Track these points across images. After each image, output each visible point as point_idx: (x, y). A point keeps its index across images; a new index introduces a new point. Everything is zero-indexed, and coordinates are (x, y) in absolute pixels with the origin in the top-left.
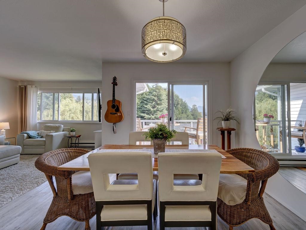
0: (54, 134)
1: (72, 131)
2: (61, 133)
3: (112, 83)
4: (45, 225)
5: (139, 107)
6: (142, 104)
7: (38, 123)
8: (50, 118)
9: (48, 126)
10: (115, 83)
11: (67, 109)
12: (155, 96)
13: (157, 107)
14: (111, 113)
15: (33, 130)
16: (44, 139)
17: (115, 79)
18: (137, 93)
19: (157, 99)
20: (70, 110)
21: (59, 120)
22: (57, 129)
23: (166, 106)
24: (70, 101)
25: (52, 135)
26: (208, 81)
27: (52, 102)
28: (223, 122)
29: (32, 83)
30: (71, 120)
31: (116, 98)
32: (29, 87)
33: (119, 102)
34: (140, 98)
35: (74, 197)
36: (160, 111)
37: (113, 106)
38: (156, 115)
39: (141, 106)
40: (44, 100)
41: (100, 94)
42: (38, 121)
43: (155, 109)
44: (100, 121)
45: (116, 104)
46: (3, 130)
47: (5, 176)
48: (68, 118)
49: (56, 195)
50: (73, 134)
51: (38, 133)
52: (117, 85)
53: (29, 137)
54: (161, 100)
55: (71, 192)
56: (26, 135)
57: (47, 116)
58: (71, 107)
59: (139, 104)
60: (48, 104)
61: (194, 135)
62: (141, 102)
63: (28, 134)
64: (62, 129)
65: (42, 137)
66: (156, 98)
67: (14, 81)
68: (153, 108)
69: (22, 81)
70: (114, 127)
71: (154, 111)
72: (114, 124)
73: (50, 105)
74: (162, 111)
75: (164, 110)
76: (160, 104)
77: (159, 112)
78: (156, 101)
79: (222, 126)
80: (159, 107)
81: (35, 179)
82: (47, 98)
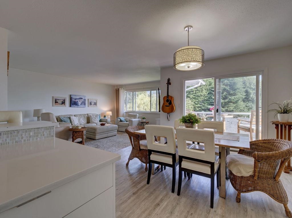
0: (133, 120)
1: (143, 119)
2: (137, 119)
3: (167, 84)
4: (129, 161)
5: (206, 98)
6: (209, 96)
7: (125, 112)
8: (131, 110)
9: (130, 114)
10: (169, 83)
11: (142, 102)
12: (226, 85)
13: (230, 98)
14: (166, 106)
15: (122, 117)
16: (128, 123)
17: (169, 80)
18: (186, 90)
19: (230, 89)
20: (144, 104)
21: (136, 111)
22: (135, 117)
23: (242, 96)
24: (144, 96)
25: (132, 120)
26: (263, 71)
27: (132, 97)
28: (279, 115)
29: (122, 86)
30: (144, 111)
31: (169, 94)
32: (120, 89)
33: (172, 97)
34: (207, 89)
35: (140, 150)
36: (234, 103)
37: (168, 101)
38: (228, 107)
39: (209, 98)
40: (128, 96)
41: (160, 91)
42: (125, 111)
43: (227, 100)
44: (160, 111)
45: (170, 99)
46: (109, 116)
47: (112, 140)
48: (142, 110)
49: (133, 148)
50: (144, 120)
51: (125, 119)
52: (170, 84)
53: (121, 121)
54: (235, 90)
55: (139, 147)
56: (119, 119)
57: (130, 108)
58: (145, 101)
59: (206, 96)
60: (130, 99)
61: (248, 128)
62: (209, 94)
63: (120, 119)
64: (138, 117)
65: (127, 122)
66: (228, 88)
67: (113, 86)
68: (224, 99)
69: (117, 86)
70: (168, 116)
71: (225, 103)
72: (168, 114)
73: (131, 100)
74: (237, 103)
75: (240, 101)
76: (234, 94)
77: (231, 104)
78: (227, 91)
79: (278, 119)
80: (233, 97)
81: (124, 144)
82: (129, 94)
